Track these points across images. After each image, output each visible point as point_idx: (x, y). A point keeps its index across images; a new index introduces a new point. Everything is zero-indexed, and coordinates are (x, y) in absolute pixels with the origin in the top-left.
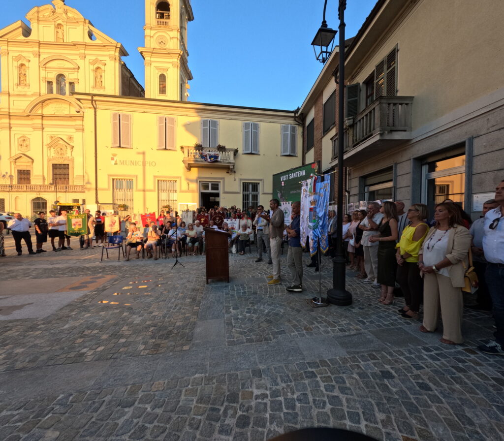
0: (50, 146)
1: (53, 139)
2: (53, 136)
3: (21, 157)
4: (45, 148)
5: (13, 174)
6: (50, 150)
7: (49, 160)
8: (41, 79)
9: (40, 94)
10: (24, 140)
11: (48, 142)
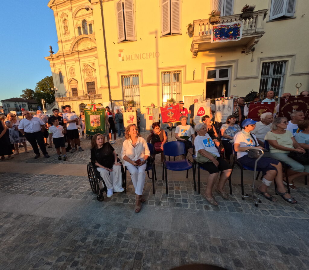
0: (84, 71)
1: (85, 66)
2: (85, 64)
3: (72, 80)
4: (82, 72)
5: (70, 91)
6: (84, 74)
7: (85, 80)
8: (75, 26)
9: (75, 37)
10: (72, 70)
11: (83, 69)
